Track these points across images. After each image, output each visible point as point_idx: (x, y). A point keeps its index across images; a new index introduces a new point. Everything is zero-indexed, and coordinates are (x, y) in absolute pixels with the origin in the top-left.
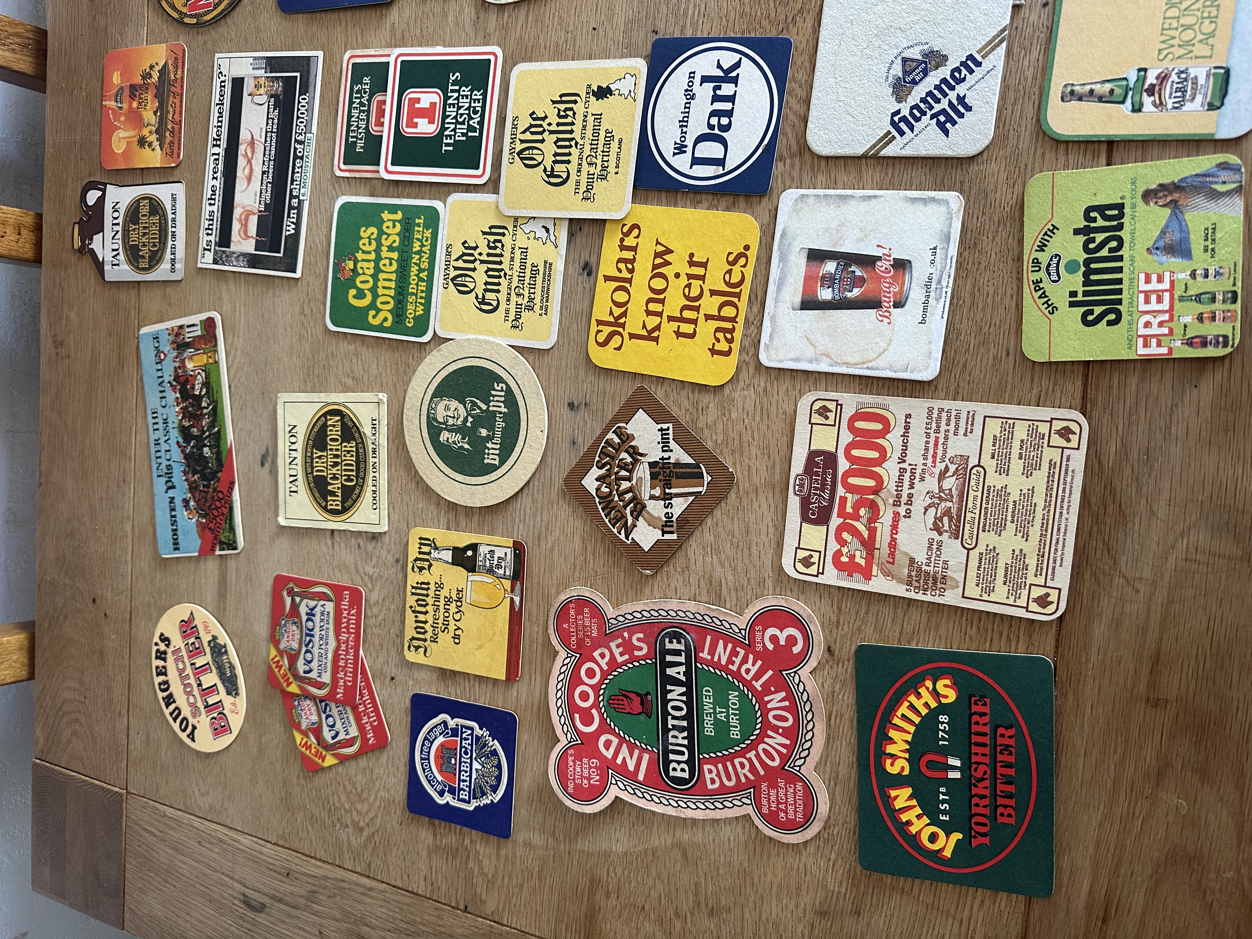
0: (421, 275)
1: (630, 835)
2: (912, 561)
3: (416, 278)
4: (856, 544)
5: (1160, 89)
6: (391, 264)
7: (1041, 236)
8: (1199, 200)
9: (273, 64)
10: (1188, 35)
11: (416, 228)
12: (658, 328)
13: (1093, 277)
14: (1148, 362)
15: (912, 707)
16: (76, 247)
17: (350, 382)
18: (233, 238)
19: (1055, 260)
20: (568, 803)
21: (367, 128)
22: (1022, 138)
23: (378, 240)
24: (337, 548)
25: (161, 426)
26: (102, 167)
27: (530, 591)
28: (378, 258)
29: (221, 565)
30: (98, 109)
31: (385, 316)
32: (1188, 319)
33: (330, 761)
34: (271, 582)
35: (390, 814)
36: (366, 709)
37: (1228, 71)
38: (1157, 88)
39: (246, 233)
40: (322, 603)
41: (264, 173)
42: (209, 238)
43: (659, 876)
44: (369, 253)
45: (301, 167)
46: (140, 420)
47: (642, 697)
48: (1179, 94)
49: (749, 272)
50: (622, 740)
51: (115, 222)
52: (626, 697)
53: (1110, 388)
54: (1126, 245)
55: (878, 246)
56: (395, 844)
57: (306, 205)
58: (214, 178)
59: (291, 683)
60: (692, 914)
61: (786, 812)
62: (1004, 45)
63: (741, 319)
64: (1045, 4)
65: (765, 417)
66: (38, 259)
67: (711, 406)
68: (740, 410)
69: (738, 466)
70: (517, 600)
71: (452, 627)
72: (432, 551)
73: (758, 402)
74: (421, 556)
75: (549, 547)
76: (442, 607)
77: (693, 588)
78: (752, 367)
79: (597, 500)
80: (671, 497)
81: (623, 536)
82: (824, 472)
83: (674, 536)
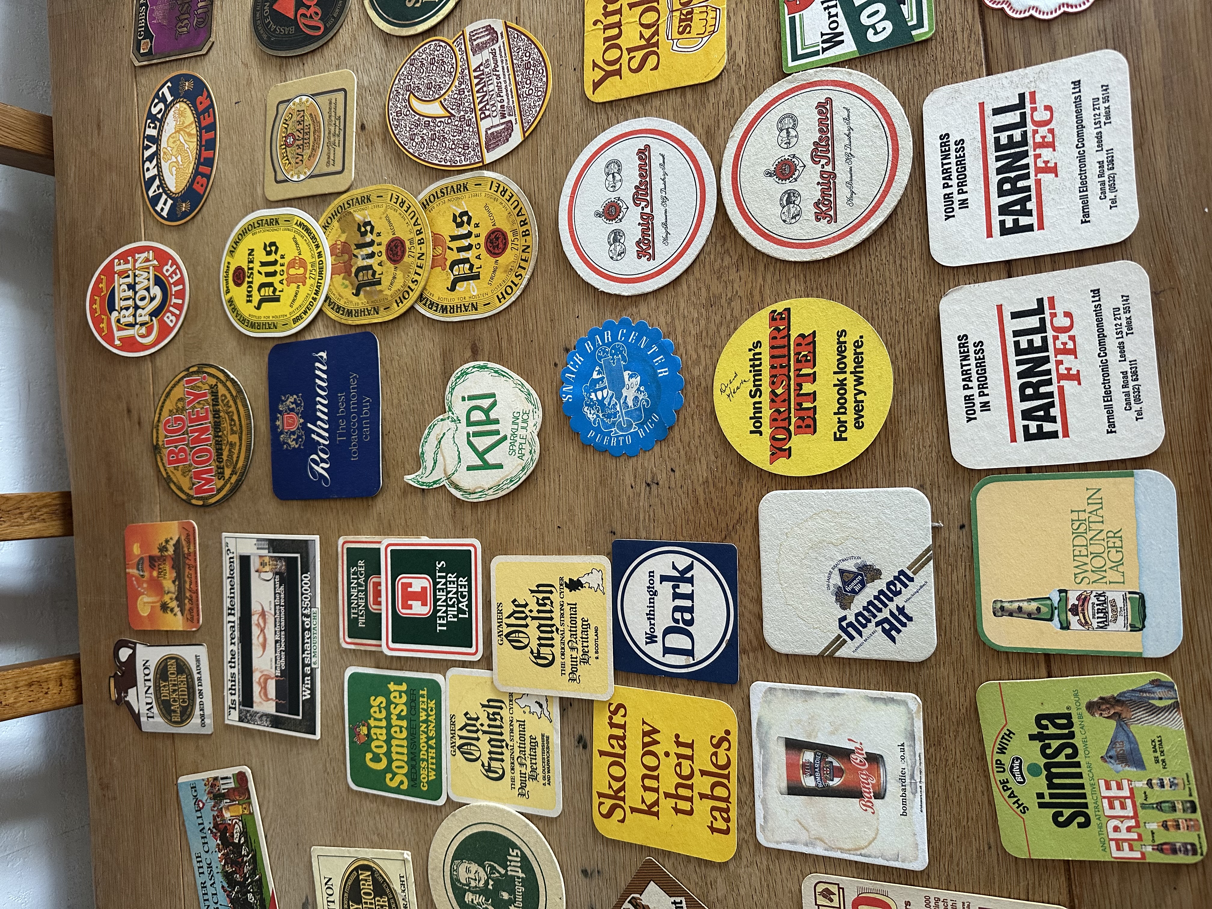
0: (430, 742)
3: (425, 745)
5: (1083, 610)
6: (401, 732)
7: (999, 739)
8: (1140, 714)
9: (274, 546)
10: (1098, 562)
11: (421, 699)
12: (656, 803)
13: (1056, 781)
14: (1123, 865)
16: (113, 698)
17: (375, 838)
18: (255, 699)
19: (1017, 763)
21: (366, 606)
22: (964, 646)
23: (387, 708)
25: (205, 869)
26: (130, 627)
28: (389, 727)
30: (123, 575)
31: (400, 779)
32: (1154, 826)
37: (1142, 597)
38: (1080, 609)
39: (266, 695)
41: (276, 642)
42: (233, 697)
44: (381, 720)
45: (310, 637)
46: (186, 863)
48: (1101, 615)
49: (734, 755)
51: (146, 678)
53: (1093, 885)
54: (1081, 752)
55: (849, 740)
57: (318, 672)
58: (232, 643)
62: (931, 563)
63: (734, 799)
64: (962, 527)
65: (773, 895)
66: (79, 701)
67: (719, 880)
68: (747, 886)
73: (763, 880)
78: (752, 847)
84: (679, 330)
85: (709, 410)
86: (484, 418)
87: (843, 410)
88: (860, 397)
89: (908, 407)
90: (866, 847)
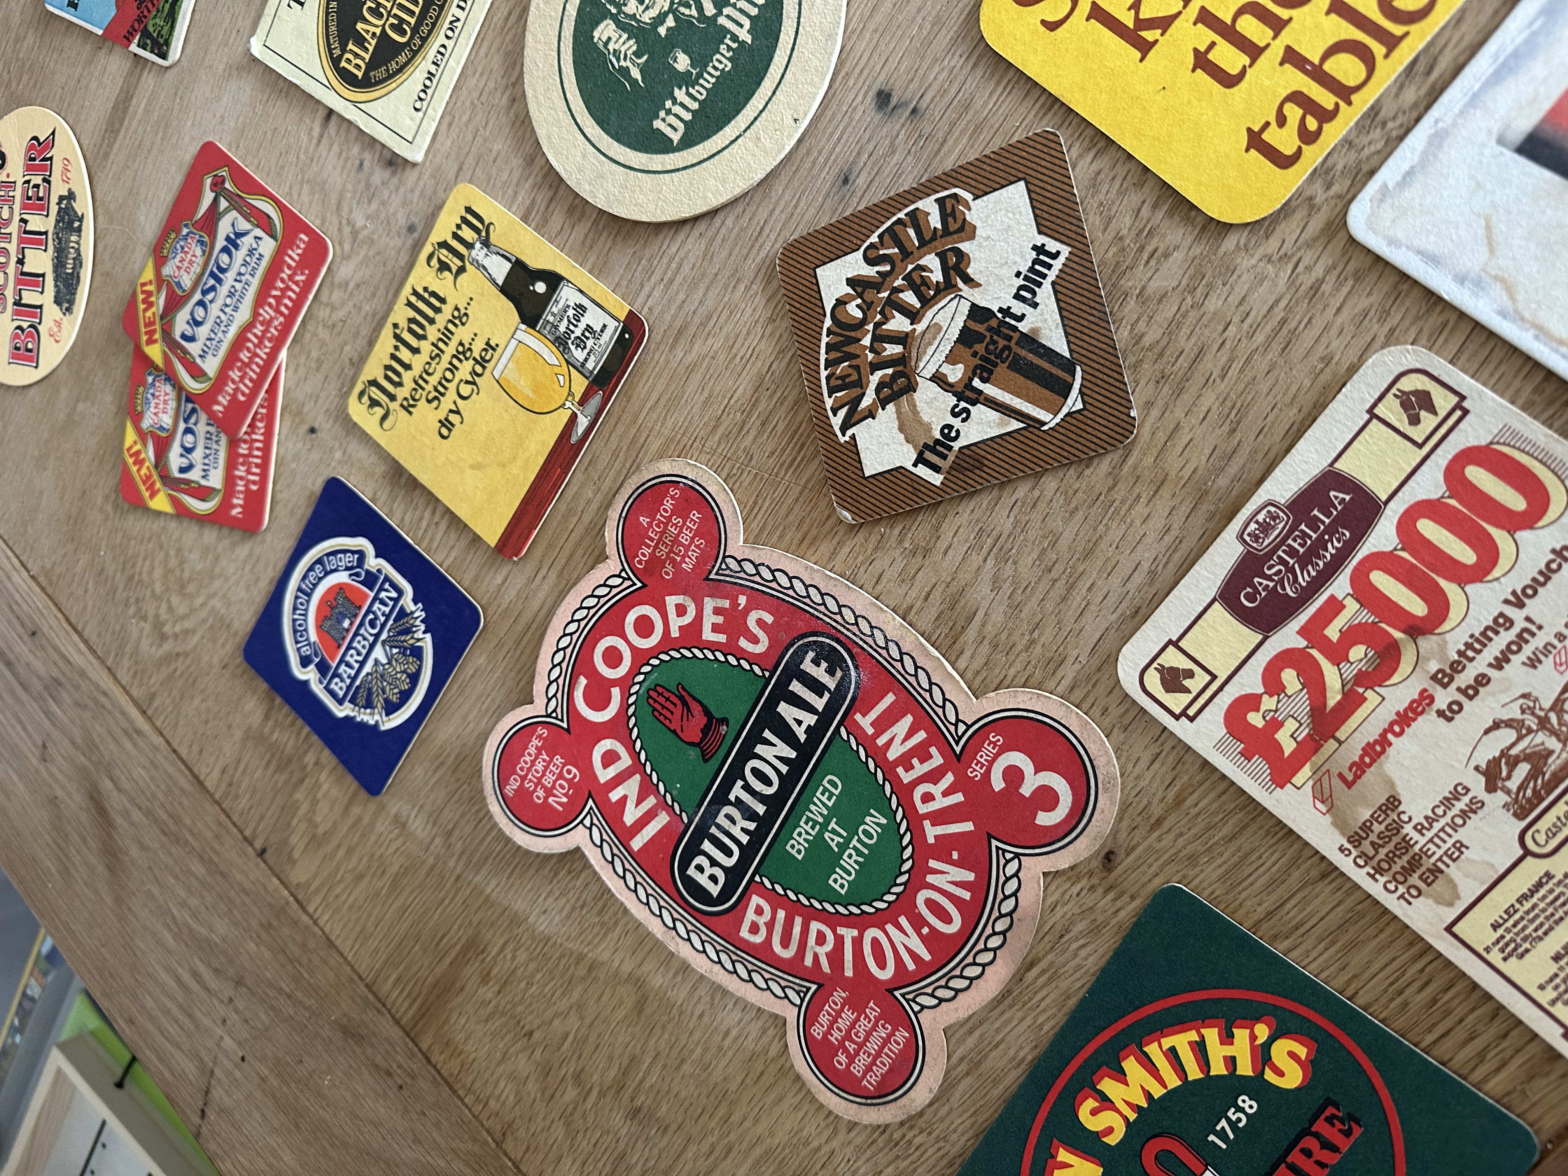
1: (568, 917)
2: (1393, 803)
4: (1301, 705)
12: (1166, 23)
15: (1200, 1049)
20: (495, 808)
24: (324, 147)
27: (612, 421)
29: (130, 74)
33: (161, 503)
34: (194, 149)
35: (214, 640)
36: (251, 455)
40: (258, 232)
43: (580, 1006)
47: (712, 722)
50: (637, 767)
52: (685, 704)
56: (203, 691)
59: (155, 341)
60: (602, 1094)
61: (851, 1059)
63: (1363, 101)
65: (1277, 347)
67: (1178, 256)
68: (1234, 299)
69: (1155, 413)
70: (583, 422)
71: (447, 402)
72: (478, 245)
73: (1283, 304)
74: (455, 244)
75: (689, 359)
76: (446, 358)
77: (913, 594)
78: (1316, 224)
79: (828, 322)
80: (977, 398)
81: (836, 421)
82: (1331, 530)
83: (937, 479)
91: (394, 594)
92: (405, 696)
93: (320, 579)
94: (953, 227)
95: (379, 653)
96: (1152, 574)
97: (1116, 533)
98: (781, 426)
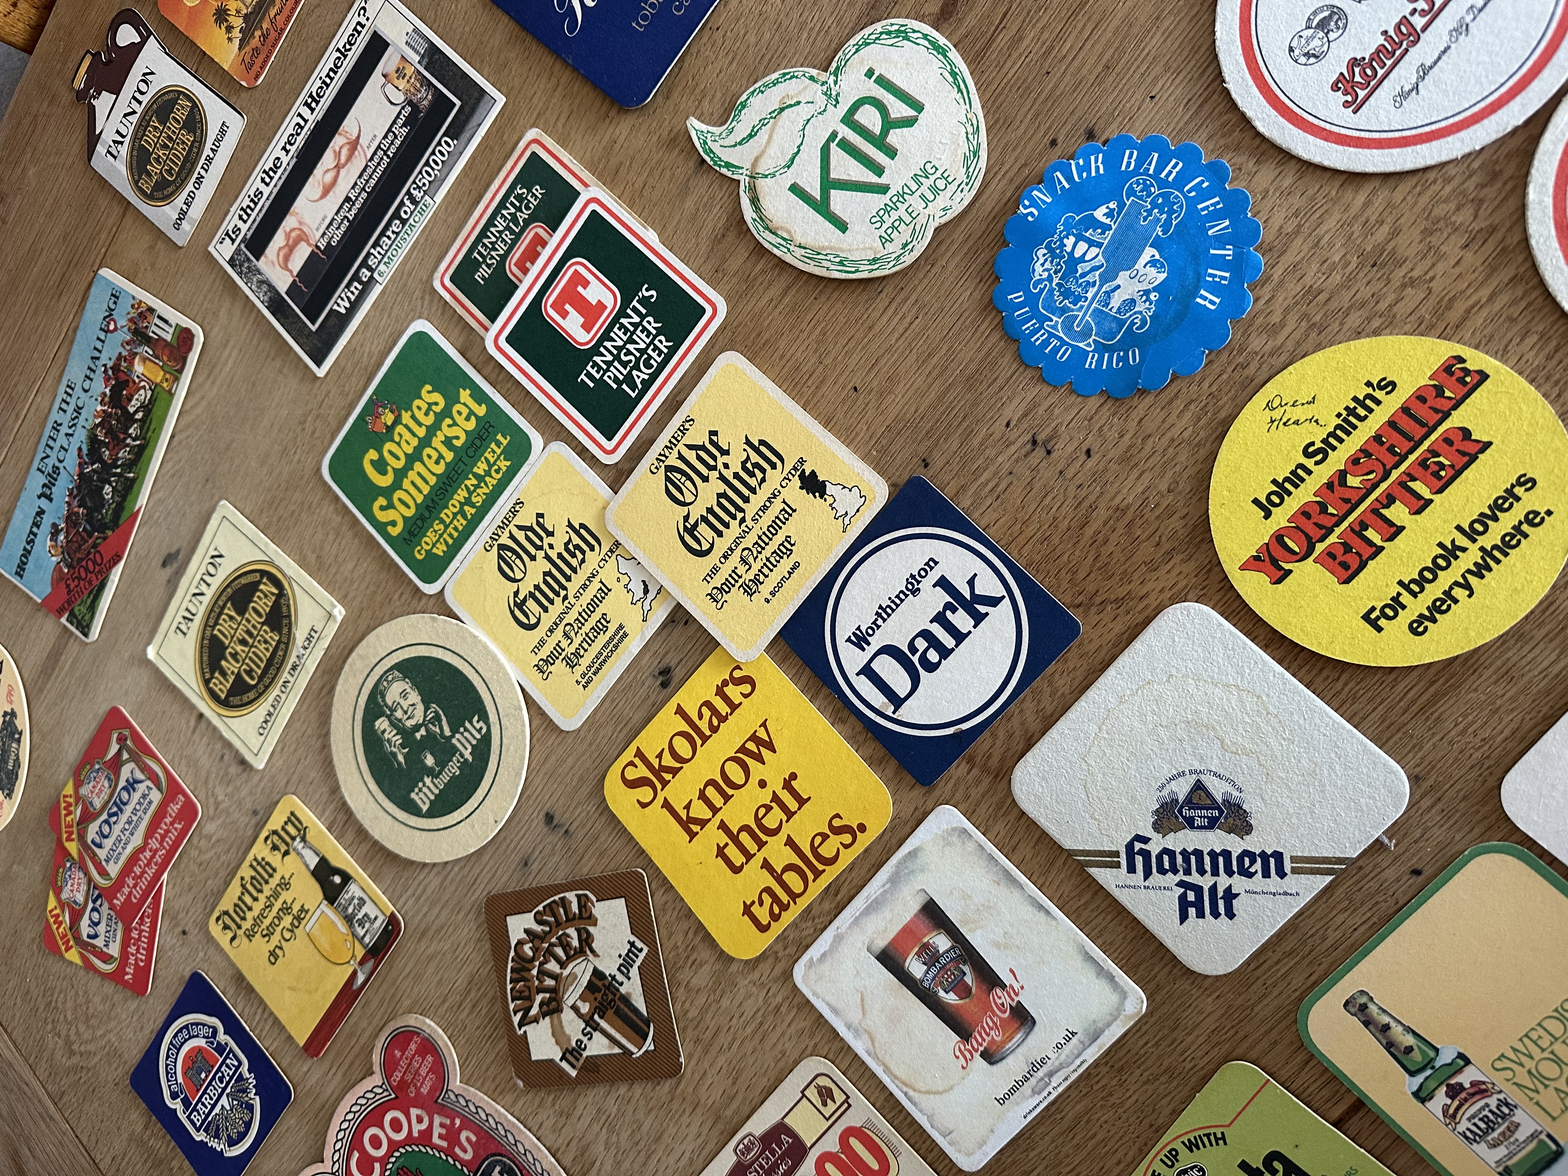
0: (466, 508)
3: (458, 505)
5: (1466, 1100)
6: (437, 462)
7: (1201, 1132)
9: (434, 59)
10: (1549, 1070)
11: (493, 445)
12: (703, 823)
16: (76, 85)
17: (312, 558)
18: (268, 251)
21: (504, 257)
22: (1266, 1002)
23: (440, 418)
24: (197, 737)
25: (70, 409)
28: (425, 442)
29: (60, 638)
31: (395, 517)
33: (73, 956)
34: (106, 708)
35: (110, 1065)
36: (140, 940)
37: (1558, 1154)
38: (1463, 1095)
39: (287, 258)
40: (149, 783)
41: (347, 199)
42: (240, 224)
44: (420, 424)
45: (397, 234)
48: (1483, 1125)
49: (847, 858)
51: (137, 95)
55: (1012, 971)
56: (100, 1099)
57: (377, 290)
58: (284, 148)
59: (73, 840)
62: (1329, 878)
63: (803, 903)
64: (1417, 872)
65: (757, 1039)
66: (29, 48)
67: (707, 968)
68: (736, 1003)
69: (694, 1062)
70: (361, 978)
71: (276, 939)
72: (298, 839)
73: (761, 1013)
74: (282, 833)
75: (431, 951)
76: (275, 909)
77: (560, 1140)
78: (778, 970)
79: (512, 954)
80: (596, 1028)
81: (516, 1019)
82: (782, 1158)
83: (573, 1073)
84: (1289, 258)
85: (1223, 414)
86: (877, 130)
87: (1416, 589)
88: (1458, 592)
89: (1510, 664)
90: (920, 1092)
91: (236, 1063)
92: (242, 1136)
93: (186, 1041)
94: (585, 915)
95: (224, 1101)
96: (691, 1160)
97: (672, 1130)
98: (484, 1011)
